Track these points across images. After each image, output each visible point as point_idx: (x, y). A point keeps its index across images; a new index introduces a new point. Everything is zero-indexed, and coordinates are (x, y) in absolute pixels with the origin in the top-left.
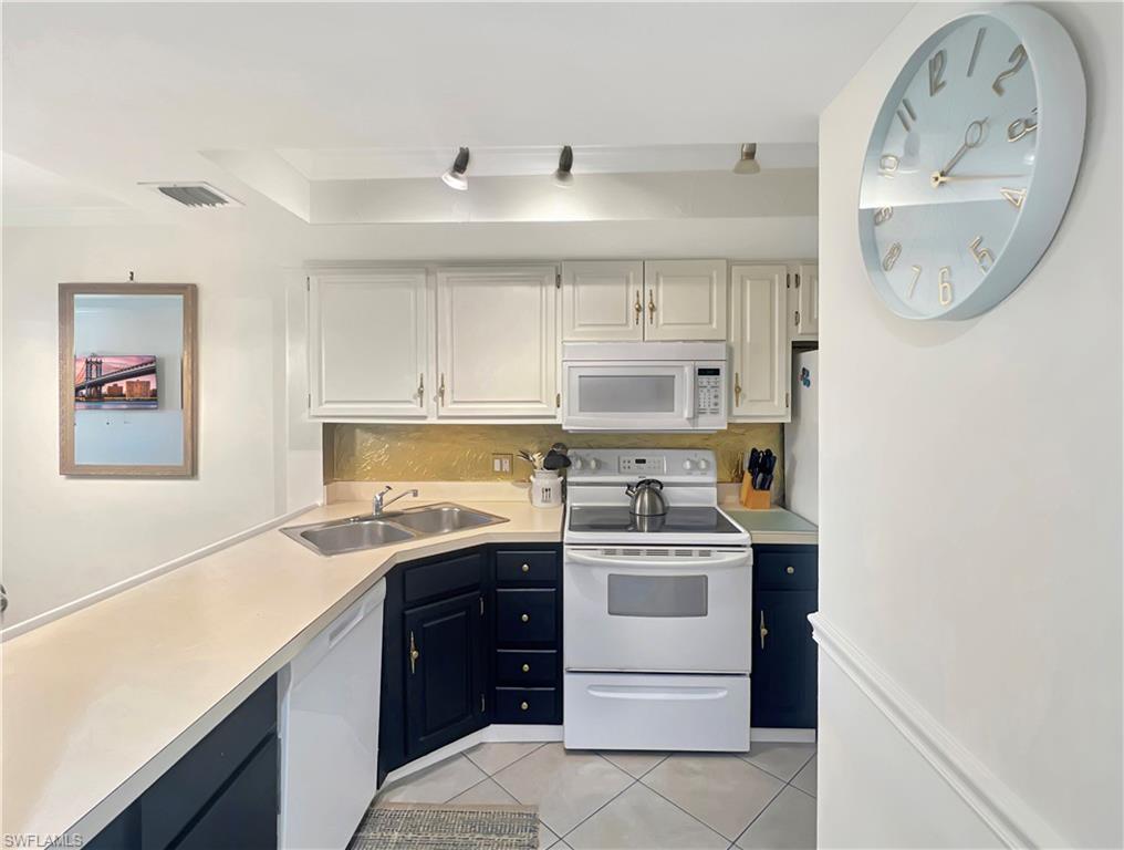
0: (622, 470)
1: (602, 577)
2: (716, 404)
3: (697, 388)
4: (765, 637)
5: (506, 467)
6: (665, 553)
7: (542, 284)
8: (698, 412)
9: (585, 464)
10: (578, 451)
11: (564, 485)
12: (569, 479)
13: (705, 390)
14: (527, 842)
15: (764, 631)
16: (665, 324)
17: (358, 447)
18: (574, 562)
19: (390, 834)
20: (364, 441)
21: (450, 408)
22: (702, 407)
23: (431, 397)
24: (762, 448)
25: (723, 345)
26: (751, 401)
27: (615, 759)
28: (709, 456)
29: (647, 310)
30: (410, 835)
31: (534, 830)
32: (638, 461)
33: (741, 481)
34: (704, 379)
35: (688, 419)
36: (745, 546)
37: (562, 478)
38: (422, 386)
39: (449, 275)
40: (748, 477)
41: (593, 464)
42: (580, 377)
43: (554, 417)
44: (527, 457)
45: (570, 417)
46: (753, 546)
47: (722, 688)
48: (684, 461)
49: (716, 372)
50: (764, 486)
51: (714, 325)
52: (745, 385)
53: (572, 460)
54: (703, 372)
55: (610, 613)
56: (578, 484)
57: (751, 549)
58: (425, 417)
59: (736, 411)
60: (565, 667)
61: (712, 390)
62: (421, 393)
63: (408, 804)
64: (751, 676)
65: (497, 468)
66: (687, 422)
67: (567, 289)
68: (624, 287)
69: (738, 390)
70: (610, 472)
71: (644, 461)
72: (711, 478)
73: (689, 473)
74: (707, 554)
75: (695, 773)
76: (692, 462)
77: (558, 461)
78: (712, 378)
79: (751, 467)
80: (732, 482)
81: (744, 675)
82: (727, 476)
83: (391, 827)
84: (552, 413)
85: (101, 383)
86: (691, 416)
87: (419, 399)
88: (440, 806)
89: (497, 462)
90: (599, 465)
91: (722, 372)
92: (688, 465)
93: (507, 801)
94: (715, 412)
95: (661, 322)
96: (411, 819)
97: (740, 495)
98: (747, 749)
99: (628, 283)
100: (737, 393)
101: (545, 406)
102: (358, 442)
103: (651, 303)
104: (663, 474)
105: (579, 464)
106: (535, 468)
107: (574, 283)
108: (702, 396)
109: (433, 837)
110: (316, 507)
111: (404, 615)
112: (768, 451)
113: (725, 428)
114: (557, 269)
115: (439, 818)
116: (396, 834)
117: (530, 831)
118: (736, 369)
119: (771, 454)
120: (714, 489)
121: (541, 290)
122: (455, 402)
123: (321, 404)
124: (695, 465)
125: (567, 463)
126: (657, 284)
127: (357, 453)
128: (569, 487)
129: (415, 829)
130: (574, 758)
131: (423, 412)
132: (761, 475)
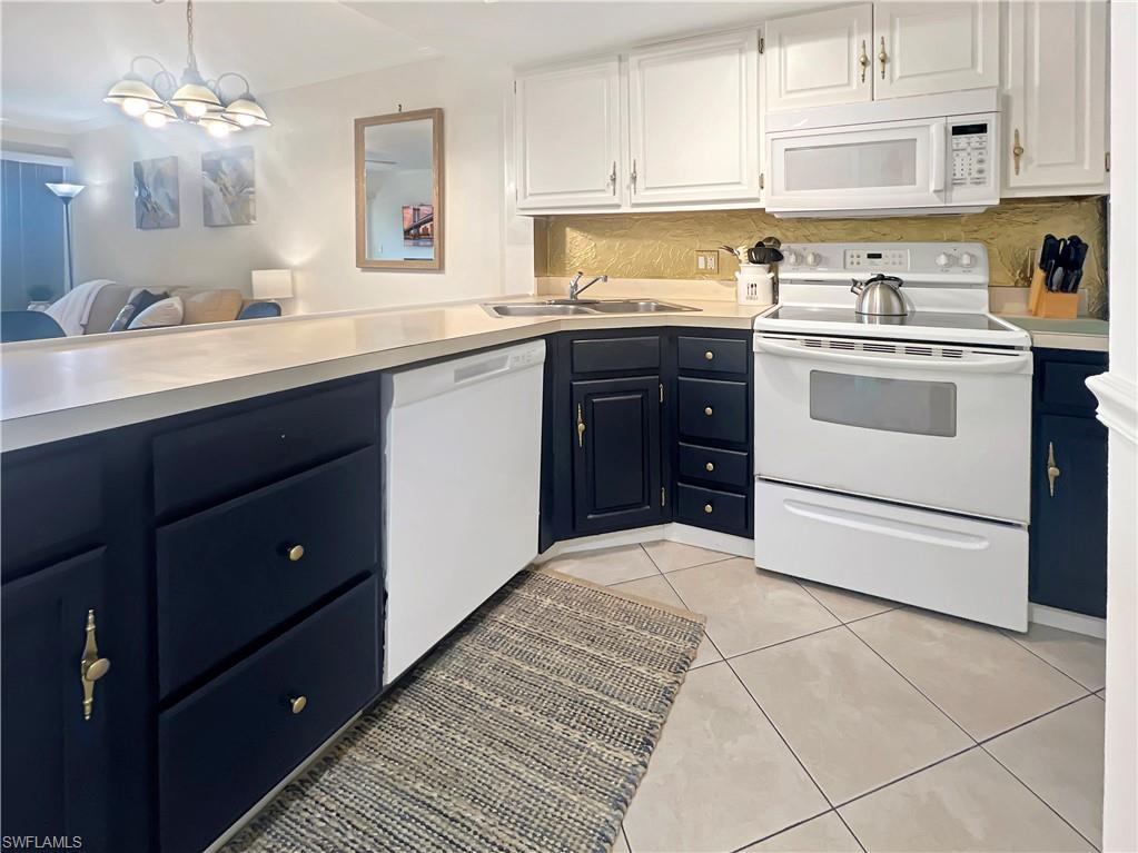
0: (848, 264)
1: (802, 372)
2: (981, 171)
3: (949, 153)
4: (1056, 478)
5: (712, 264)
6: (892, 350)
7: (741, 51)
8: (950, 183)
9: (800, 259)
10: (793, 246)
11: (775, 283)
12: (781, 276)
13: (963, 154)
14: (682, 650)
15: (1053, 471)
16: (901, 77)
17: (568, 245)
18: (768, 353)
19: (543, 598)
20: (573, 237)
21: (644, 196)
22: (958, 176)
23: (624, 187)
24: (1063, 234)
25: (994, 93)
26: (1040, 166)
27: (818, 593)
28: (978, 250)
29: (877, 63)
30: (562, 605)
31: (695, 640)
32: (870, 256)
33: (1029, 286)
34: (963, 139)
35: (935, 191)
36: (1021, 348)
37: (772, 274)
38: (614, 174)
39: (640, 57)
40: (1039, 275)
41: (810, 259)
42: (786, 150)
43: (757, 200)
44: (731, 250)
45: (775, 198)
46: (1032, 349)
47: (981, 538)
48: (939, 255)
49: (982, 129)
50: (1068, 285)
51: (980, 70)
52: (1032, 144)
53: (785, 254)
54: (958, 130)
55: (813, 417)
56: (792, 282)
57: (1031, 353)
58: (619, 206)
59: (1014, 181)
60: (755, 473)
61: (976, 152)
62: (614, 180)
63: (570, 576)
64: (1031, 529)
65: (702, 266)
66: (934, 195)
67: (772, 52)
68: (845, 40)
69: (1019, 151)
70: (834, 269)
71: (879, 256)
72: (980, 276)
73: (946, 269)
74: (957, 355)
75: (931, 637)
76: (949, 256)
77: (768, 254)
78: (975, 137)
79: (1044, 265)
80: (1016, 286)
81: (1019, 526)
82: (1004, 276)
83: (546, 594)
84: (755, 196)
85: (419, 226)
86: (941, 187)
87: (612, 187)
88: (601, 587)
89: (701, 259)
90: (818, 260)
91: (991, 129)
92: (942, 260)
93: (675, 603)
94: (978, 182)
95: (897, 74)
96: (568, 591)
97: (1028, 304)
98: (1024, 629)
99: (850, 35)
100: (1017, 155)
101: (746, 188)
102: (568, 239)
103: (884, 52)
104: (906, 272)
105: (792, 259)
106: (740, 261)
107: (781, 44)
108: (958, 162)
109: (583, 614)
110: (528, 296)
111: (571, 385)
112: (1075, 241)
113: (997, 202)
114: (759, 32)
115: (594, 598)
116: (549, 600)
117: (690, 640)
118: (1016, 122)
119: (1079, 241)
120: (985, 293)
121: (740, 59)
122: (647, 189)
123: (525, 197)
124: (953, 261)
125: (778, 257)
126: (892, 28)
127: (568, 251)
128: (781, 286)
129: (567, 600)
130: (765, 579)
131: (616, 201)
132: (1060, 269)
